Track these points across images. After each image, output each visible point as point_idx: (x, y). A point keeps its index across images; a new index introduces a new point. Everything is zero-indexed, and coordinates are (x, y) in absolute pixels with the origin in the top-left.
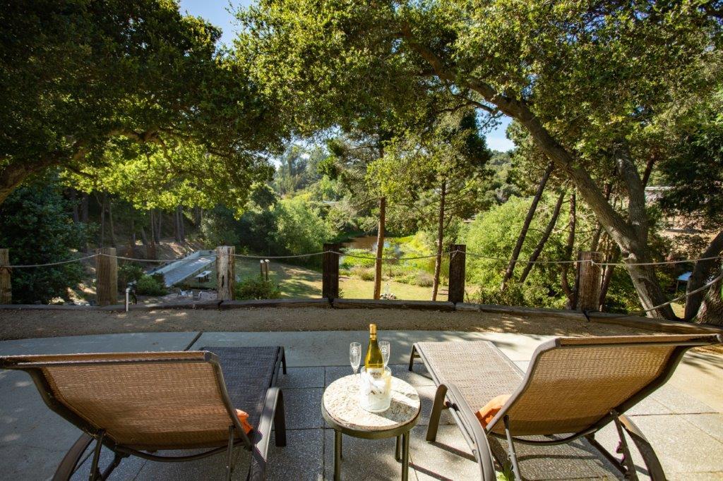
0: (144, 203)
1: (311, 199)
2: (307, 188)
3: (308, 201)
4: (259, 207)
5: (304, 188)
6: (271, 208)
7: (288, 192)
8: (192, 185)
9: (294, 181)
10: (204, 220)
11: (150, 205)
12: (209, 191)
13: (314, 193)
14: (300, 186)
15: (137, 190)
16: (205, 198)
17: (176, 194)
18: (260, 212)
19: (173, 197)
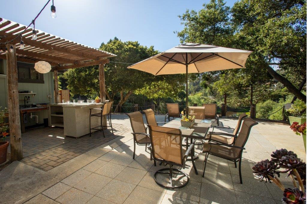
0: (150, 97)
1: (202, 95)
2: (200, 91)
3: (201, 96)
4: (180, 99)
5: (199, 91)
6: (185, 99)
7: (192, 93)
8: (162, 92)
9: (195, 88)
10: (160, 103)
11: (151, 97)
12: (166, 93)
13: (204, 93)
14: (197, 90)
15: (149, 94)
16: (165, 95)
17: (158, 94)
18: (180, 101)
19: (157, 95)
